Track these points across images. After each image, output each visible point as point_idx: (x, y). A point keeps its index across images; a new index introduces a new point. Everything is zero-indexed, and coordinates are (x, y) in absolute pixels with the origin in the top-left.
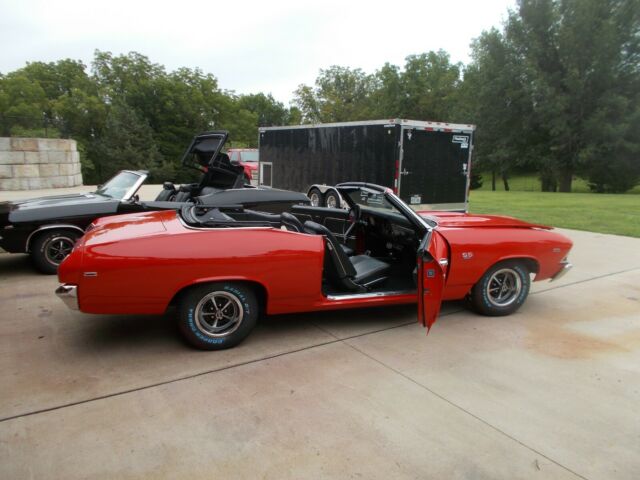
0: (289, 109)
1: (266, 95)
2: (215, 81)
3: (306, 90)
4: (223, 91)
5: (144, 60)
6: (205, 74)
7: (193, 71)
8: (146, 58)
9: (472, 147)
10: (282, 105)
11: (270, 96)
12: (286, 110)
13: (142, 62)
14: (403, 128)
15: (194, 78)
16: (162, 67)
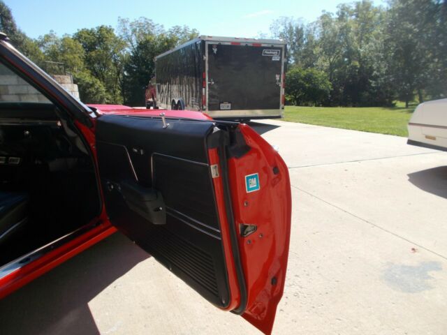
5: (150, 22)
6: (191, 30)
7: (183, 28)
8: (151, 20)
13: (148, 24)
14: (207, 43)
15: (183, 33)
16: (162, 26)
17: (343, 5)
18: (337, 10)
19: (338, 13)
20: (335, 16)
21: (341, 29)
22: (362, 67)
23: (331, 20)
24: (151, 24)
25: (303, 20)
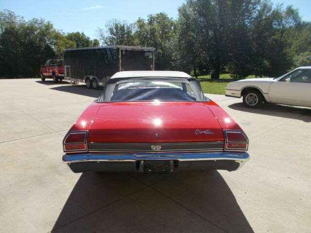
0: (93, 40)
1: (81, 33)
2: (52, 25)
3: (101, 30)
4: (56, 30)
5: (12, 14)
6: (46, 21)
7: (40, 20)
8: (13, 12)
9: (154, 58)
10: (89, 38)
11: (83, 33)
12: (92, 41)
13: (11, 15)
14: (120, 49)
15: (40, 24)
16: (23, 17)
17: (151, 15)
18: (148, 18)
19: (148, 20)
20: (146, 22)
21: (151, 30)
22: (163, 53)
23: (144, 24)
24: (13, 15)
25: (126, 22)
